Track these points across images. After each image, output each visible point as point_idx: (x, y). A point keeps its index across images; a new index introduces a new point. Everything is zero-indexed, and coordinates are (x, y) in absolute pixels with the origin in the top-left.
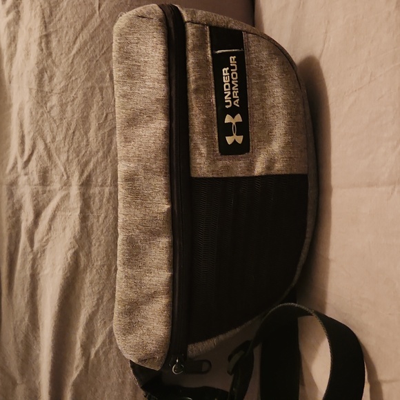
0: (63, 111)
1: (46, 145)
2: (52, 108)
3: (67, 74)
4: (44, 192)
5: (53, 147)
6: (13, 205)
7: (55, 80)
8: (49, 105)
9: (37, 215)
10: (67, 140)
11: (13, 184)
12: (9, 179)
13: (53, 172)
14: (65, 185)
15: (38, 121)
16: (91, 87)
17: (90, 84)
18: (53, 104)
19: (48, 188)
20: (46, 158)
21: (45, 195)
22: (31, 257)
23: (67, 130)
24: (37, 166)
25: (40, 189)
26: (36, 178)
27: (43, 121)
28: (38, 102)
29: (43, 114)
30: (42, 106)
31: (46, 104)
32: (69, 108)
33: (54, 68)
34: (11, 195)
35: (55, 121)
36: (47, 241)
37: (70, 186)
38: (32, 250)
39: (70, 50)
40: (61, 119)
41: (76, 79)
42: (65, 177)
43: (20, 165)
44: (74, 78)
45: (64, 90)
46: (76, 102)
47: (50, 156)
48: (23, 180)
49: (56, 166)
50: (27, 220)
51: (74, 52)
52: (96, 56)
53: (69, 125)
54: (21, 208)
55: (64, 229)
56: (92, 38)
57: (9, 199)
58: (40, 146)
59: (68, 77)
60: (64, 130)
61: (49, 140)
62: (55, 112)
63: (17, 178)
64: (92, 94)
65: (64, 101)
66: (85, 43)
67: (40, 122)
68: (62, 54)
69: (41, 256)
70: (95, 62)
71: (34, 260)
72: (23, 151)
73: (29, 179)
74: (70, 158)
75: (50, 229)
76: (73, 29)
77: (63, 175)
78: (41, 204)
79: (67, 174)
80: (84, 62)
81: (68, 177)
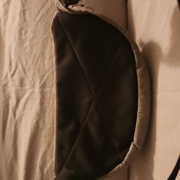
0: (32, 49)
1: (23, 66)
2: (26, 47)
4: (22, 90)
5: (26, 67)
6: (6, 96)
7: (28, 34)
8: (24, 46)
9: (18, 101)
10: (34, 64)
11: (6, 85)
12: (4, 83)
13: (26, 80)
14: (32, 86)
15: (19, 54)
16: (46, 38)
17: (45, 36)
18: (27, 45)
19: (24, 88)
20: (23, 73)
21: (22, 92)
22: (14, 123)
23: (34, 59)
24: (18, 77)
25: (20, 88)
26: (17, 83)
27: (21, 54)
28: (19, 45)
29: (21, 50)
30: (21, 47)
31: (23, 45)
32: (35, 48)
33: (28, 28)
34: (4, 91)
35: (27, 54)
36: (23, 115)
37: (35, 87)
38: (15, 119)
39: (35, 18)
40: (31, 54)
41: (39, 33)
42: (32, 83)
43: (9, 76)
44: (37, 33)
45: (33, 38)
46: (38, 45)
47: (25, 72)
48: (10, 83)
49: (28, 77)
50: (12, 104)
51: (38, 19)
52: (49, 22)
53: (35, 56)
54: (9, 98)
55: (31, 109)
56: (47, 13)
57: (3, 93)
58: (20, 67)
59: (35, 32)
60: (32, 59)
61: (24, 64)
62: (28, 50)
63: (8, 82)
64: (47, 41)
65: (32, 44)
66: (43, 15)
67: (20, 55)
68: (31, 21)
69: (19, 122)
70: (48, 25)
71: (16, 124)
72: (11, 69)
73: (14, 83)
74: (35, 73)
75: (24, 109)
76: (37, 8)
77: (31, 82)
78: (20, 96)
79: (33, 81)
80: (43, 25)
81: (34, 83)
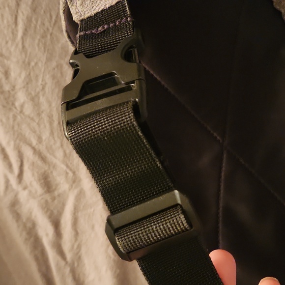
0: (36, 105)
1: (34, 149)
2: (22, 106)
3: (24, 62)
4: (54, 199)
5: (42, 148)
6: (25, 226)
7: (13, 75)
8: (17, 104)
9: (56, 225)
10: (56, 134)
11: (14, 204)
12: (7, 200)
13: (55, 174)
14: (74, 182)
15: (13, 127)
16: (57, 66)
17: (54, 64)
18: (22, 101)
19: (56, 193)
20: (40, 163)
21: (56, 201)
22: (67, 270)
23: (51, 123)
24: (33, 175)
25: (48, 197)
26: (38, 188)
27: (19, 125)
28: (4, 106)
29: (15, 117)
30: (10, 109)
31: (13, 104)
32: (42, 99)
33: (6, 61)
34: (17, 216)
35: (32, 119)
36: (79, 247)
37: (80, 180)
38: (67, 263)
39: (14, 34)
40: (39, 115)
41: (36, 64)
42: (71, 174)
43: (13, 181)
44: (33, 64)
45: (28, 81)
46: (47, 89)
47: (43, 159)
48: (23, 195)
49: (54, 166)
50: (47, 235)
51: (20, 34)
52: (48, 29)
53: (50, 117)
54: (34, 225)
55: (93, 227)
56: (34, 10)
57: (17, 221)
58: (28, 153)
59: (26, 65)
60: (48, 125)
61: (34, 142)
62: (28, 109)
63: (16, 195)
64: (62, 73)
65: (33, 93)
66: (29, 20)
67: (16, 128)
68: (7, 42)
69: (78, 265)
70: (49, 37)
71: (73, 272)
72: (10, 166)
73: (30, 192)
74: (68, 152)
75: (77, 234)
76: (7, 9)
77: (67, 173)
78: (55, 212)
79: (71, 170)
80: (37, 41)
81: (74, 173)
